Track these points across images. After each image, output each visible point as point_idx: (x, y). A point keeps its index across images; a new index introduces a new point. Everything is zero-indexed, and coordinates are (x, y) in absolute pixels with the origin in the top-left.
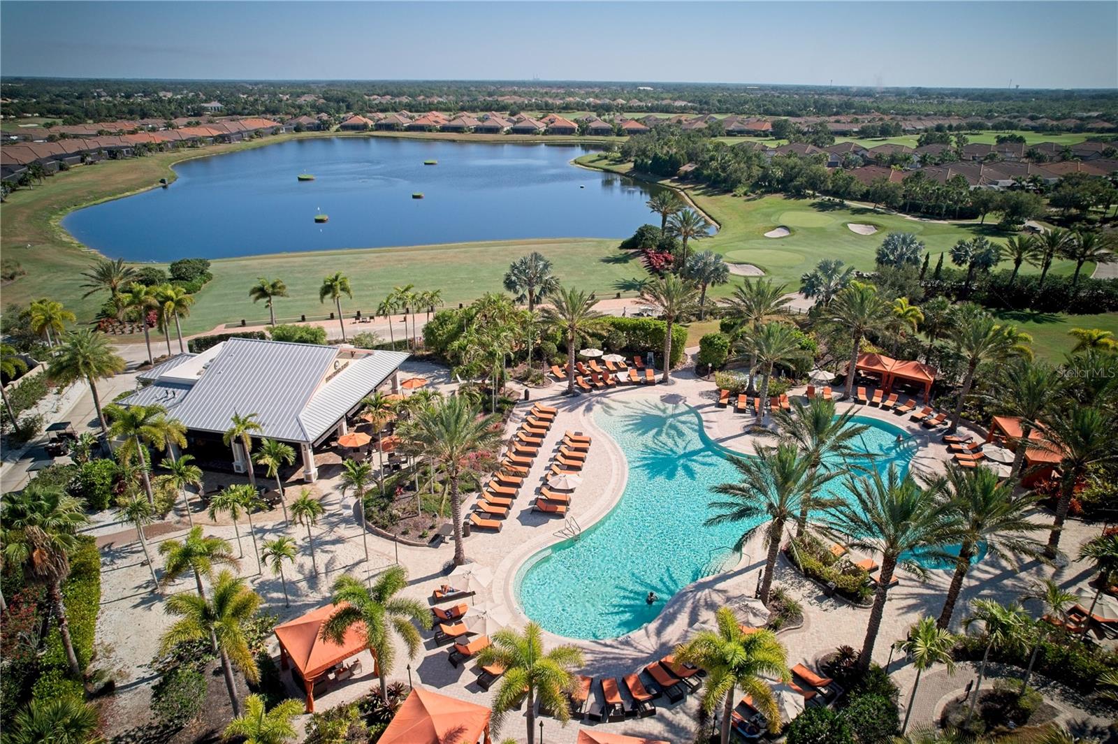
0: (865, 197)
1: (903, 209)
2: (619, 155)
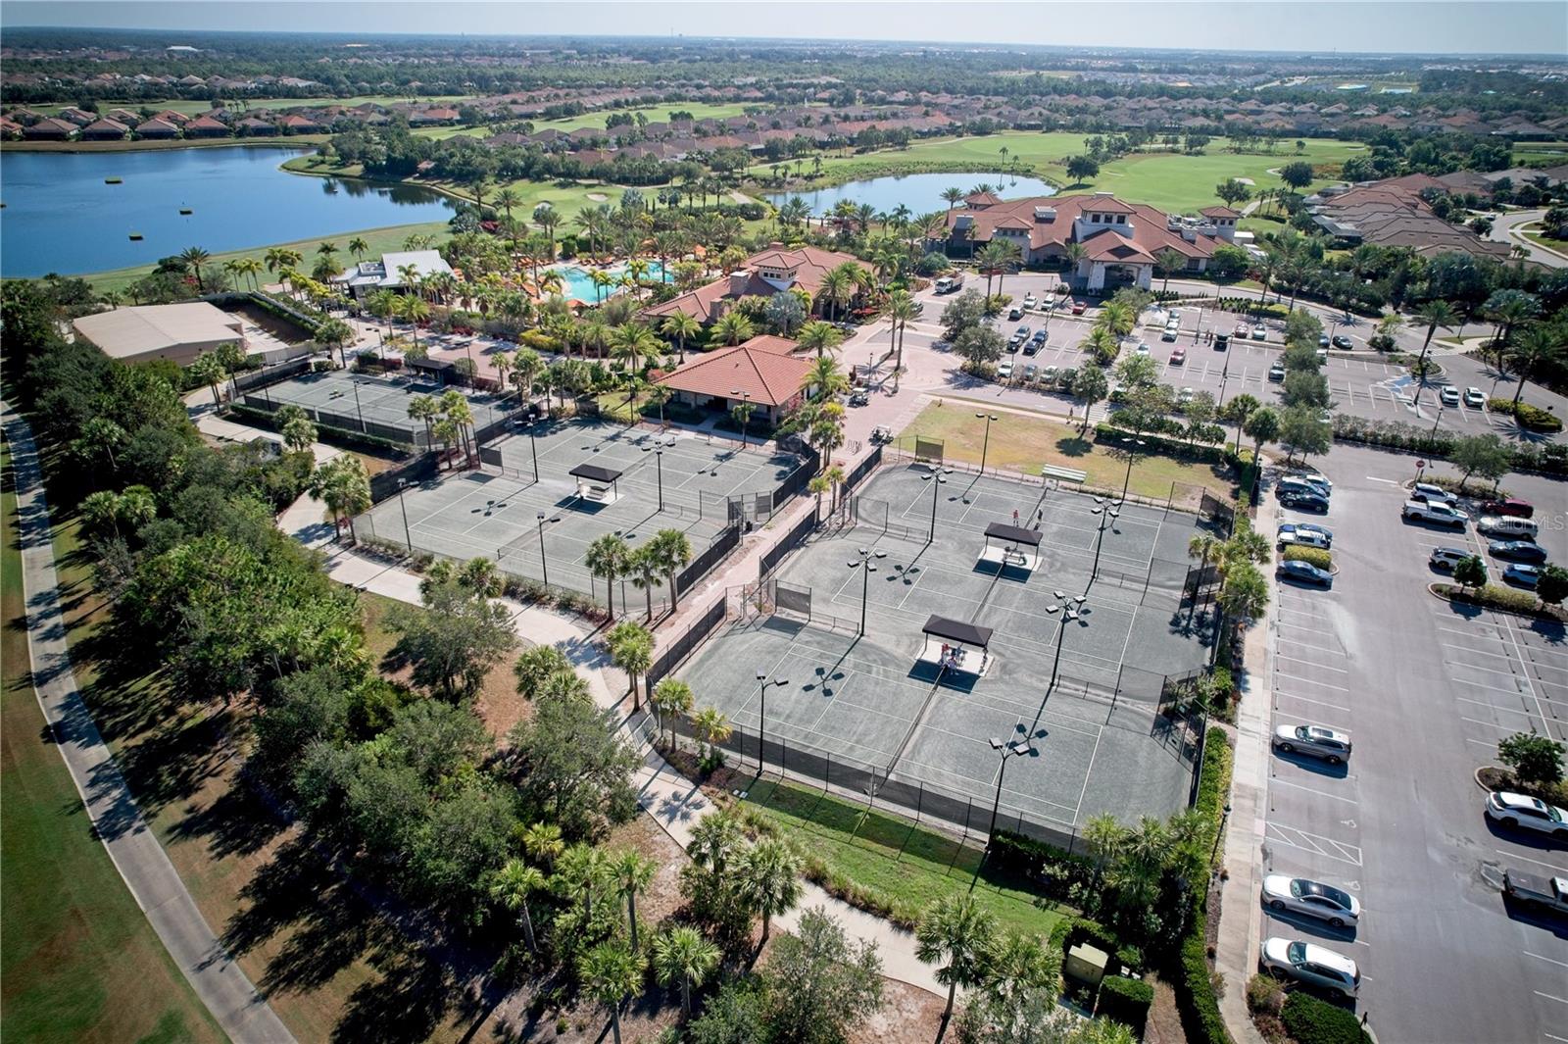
0: (591, 176)
1: (618, 182)
2: (338, 159)
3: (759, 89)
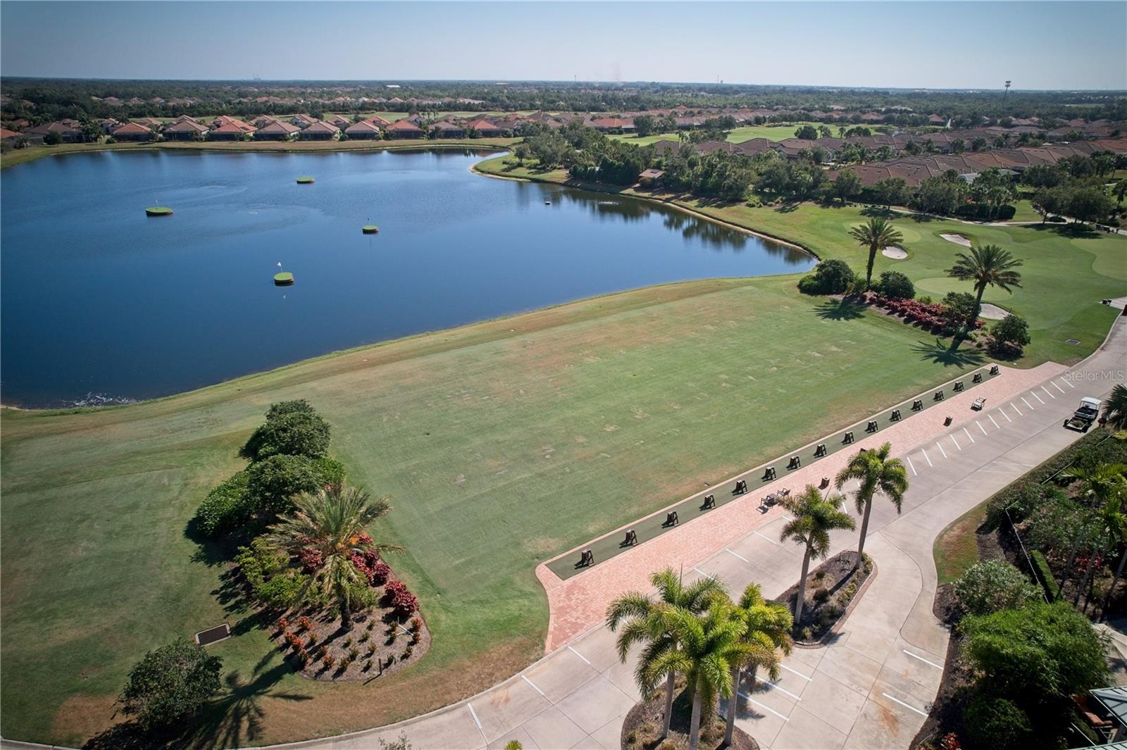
2: (538, 161)
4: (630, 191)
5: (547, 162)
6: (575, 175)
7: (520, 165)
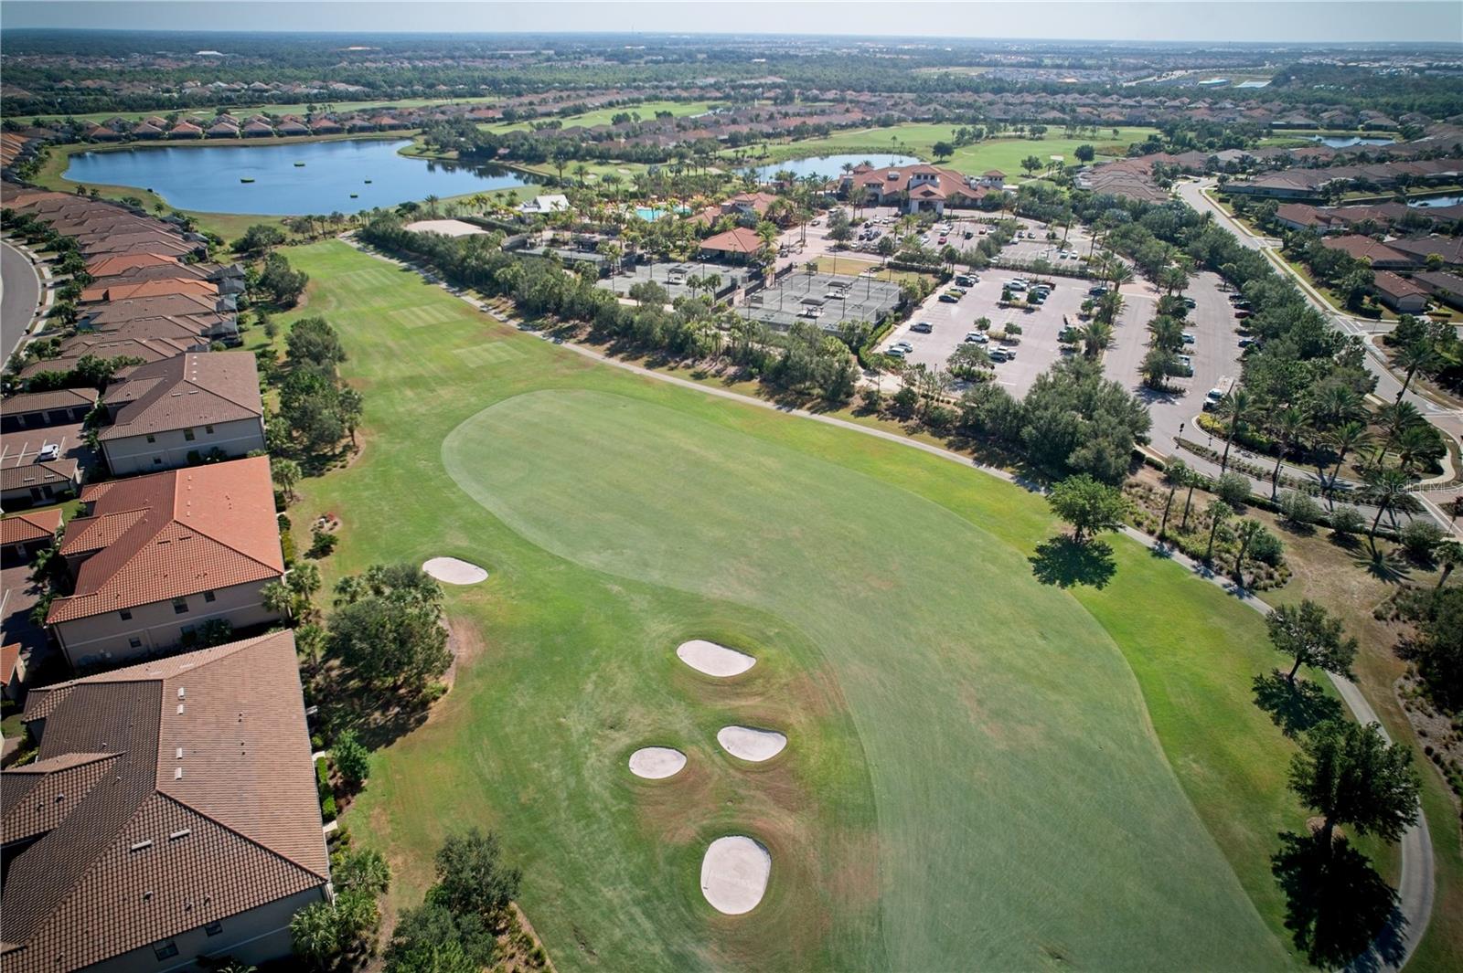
1: (635, 161)
2: (438, 147)
3: (718, 90)
4: (492, 161)
5: (444, 147)
6: (462, 153)
7: (428, 150)
